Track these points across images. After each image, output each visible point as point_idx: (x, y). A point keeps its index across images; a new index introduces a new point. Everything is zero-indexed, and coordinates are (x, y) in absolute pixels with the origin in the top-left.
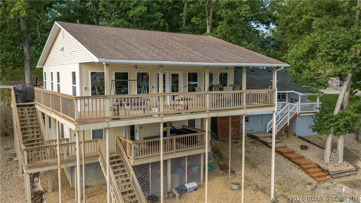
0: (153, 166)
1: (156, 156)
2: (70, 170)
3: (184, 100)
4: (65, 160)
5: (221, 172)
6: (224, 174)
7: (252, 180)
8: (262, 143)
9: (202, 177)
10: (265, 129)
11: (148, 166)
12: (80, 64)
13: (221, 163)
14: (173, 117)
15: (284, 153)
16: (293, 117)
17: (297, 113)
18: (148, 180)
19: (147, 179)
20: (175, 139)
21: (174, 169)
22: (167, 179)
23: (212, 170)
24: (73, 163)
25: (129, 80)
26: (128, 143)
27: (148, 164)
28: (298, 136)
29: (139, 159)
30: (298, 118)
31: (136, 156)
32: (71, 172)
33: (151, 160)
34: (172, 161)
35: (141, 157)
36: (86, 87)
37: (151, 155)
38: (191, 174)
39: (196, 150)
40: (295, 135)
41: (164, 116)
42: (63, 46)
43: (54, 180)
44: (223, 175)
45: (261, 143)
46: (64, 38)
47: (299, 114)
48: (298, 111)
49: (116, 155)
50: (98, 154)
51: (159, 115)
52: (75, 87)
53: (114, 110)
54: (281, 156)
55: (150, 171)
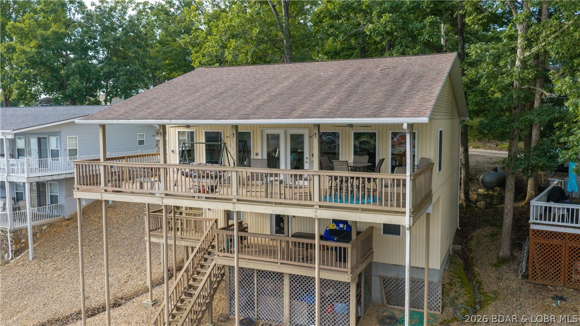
0: (261, 275)
3: (216, 177)
14: (178, 201)
27: (252, 270)
34: (292, 279)
36: (173, 149)
41: (166, 197)
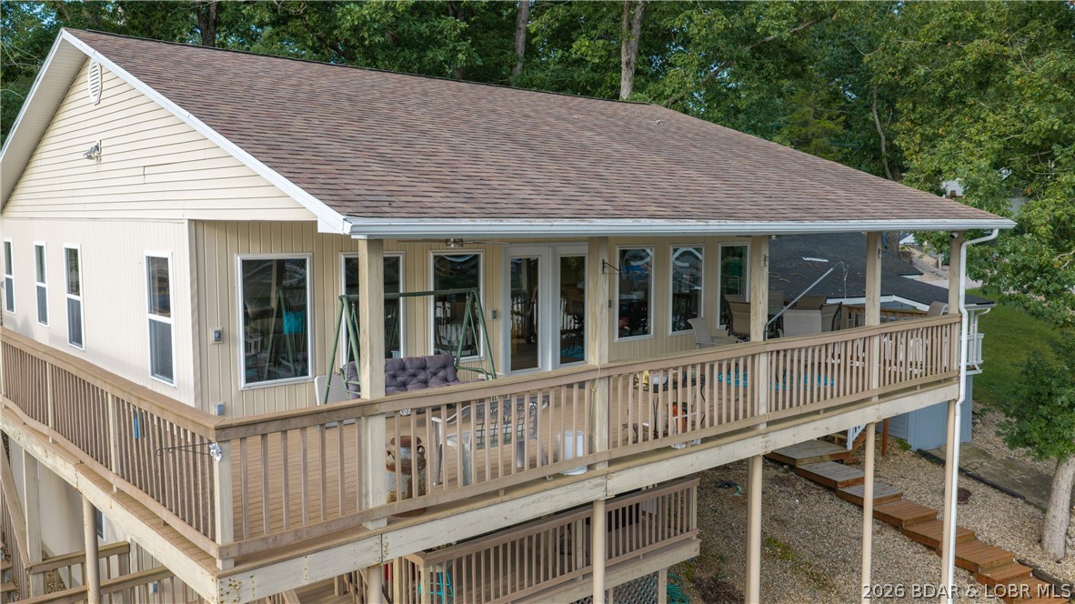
8: (811, 481)
12: (196, 224)
13: (697, 573)
14: (647, 469)
15: (906, 521)
20: (580, 524)
25: (405, 295)
28: (915, 448)
36: (219, 328)
40: (905, 446)
41: (613, 468)
42: (97, 139)
45: (808, 482)
46: (103, 103)
51: (590, 467)
52: (168, 326)
53: (406, 469)
54: (893, 532)
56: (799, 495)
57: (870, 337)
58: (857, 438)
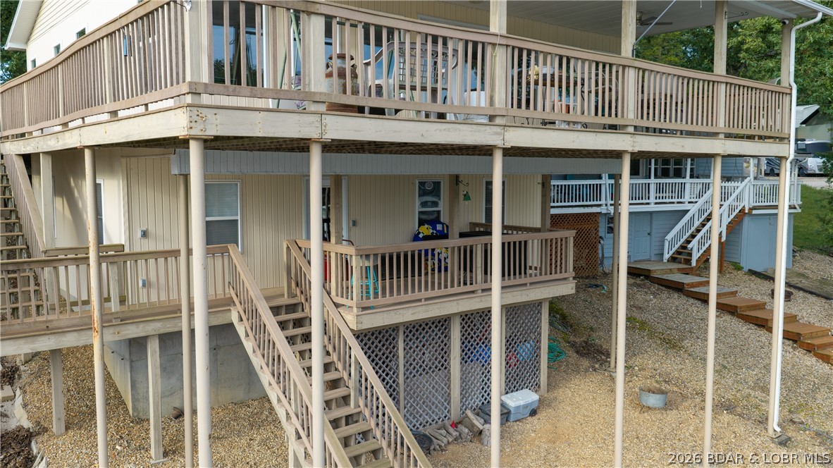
0: (411, 335)
1: (426, 299)
2: (127, 356)
4: (112, 314)
5: (585, 363)
6: (597, 366)
7: (683, 382)
9: (544, 374)
10: (657, 252)
11: (394, 334)
13: (572, 338)
15: (741, 308)
16: (734, 217)
17: (744, 207)
18: (394, 382)
19: (390, 379)
20: (479, 248)
21: (469, 350)
22: (449, 378)
23: (558, 356)
24: (141, 326)
26: (333, 255)
27: (395, 328)
28: (746, 269)
29: (373, 308)
30: (746, 219)
31: (364, 297)
32: (132, 361)
33: (410, 311)
34: (464, 323)
35: (381, 300)
37: (410, 296)
38: (515, 365)
39: (538, 286)
40: (738, 268)
41: (510, 124)
43: (69, 391)
44: (595, 370)
47: (751, 209)
48: (747, 203)
49: (286, 300)
50: (228, 296)
55: (401, 353)
56: (653, 294)
57: (718, 82)
58: (699, 258)
